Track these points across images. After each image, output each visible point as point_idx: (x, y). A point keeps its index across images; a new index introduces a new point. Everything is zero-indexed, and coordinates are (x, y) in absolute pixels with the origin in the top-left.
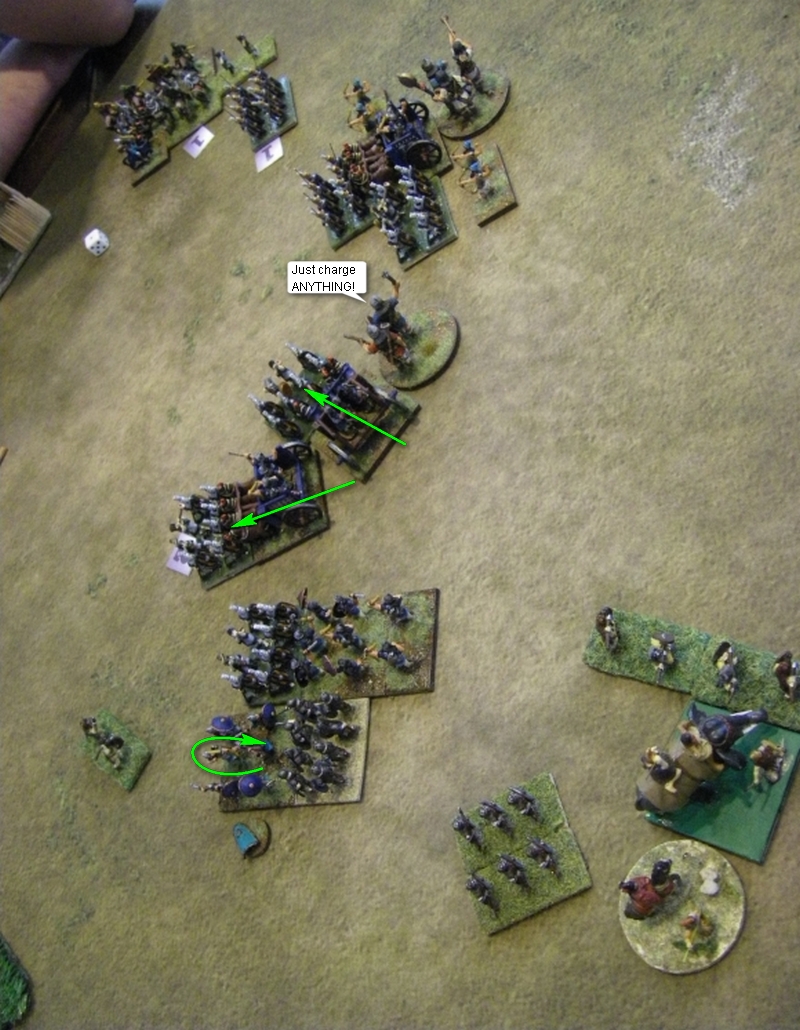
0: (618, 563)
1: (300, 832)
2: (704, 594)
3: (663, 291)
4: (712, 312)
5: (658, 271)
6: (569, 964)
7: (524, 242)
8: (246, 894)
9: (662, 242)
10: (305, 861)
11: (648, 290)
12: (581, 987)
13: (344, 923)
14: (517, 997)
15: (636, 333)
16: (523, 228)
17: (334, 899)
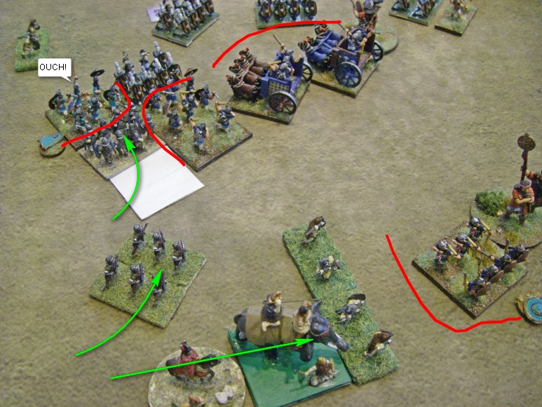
0: (348, 212)
1: (64, 164)
2: (374, 267)
3: (496, 133)
4: (510, 163)
5: (503, 124)
6: (110, 355)
7: (455, 55)
8: (8, 163)
9: (517, 116)
10: (51, 177)
11: (490, 126)
12: (103, 372)
13: (33, 222)
14: (68, 342)
15: (465, 136)
16: (460, 50)
17: (42, 207)
